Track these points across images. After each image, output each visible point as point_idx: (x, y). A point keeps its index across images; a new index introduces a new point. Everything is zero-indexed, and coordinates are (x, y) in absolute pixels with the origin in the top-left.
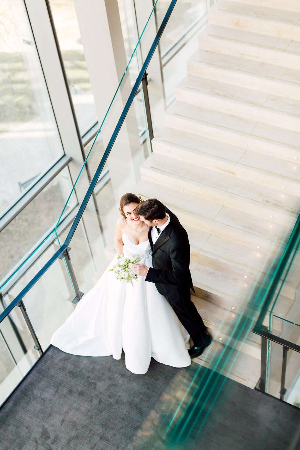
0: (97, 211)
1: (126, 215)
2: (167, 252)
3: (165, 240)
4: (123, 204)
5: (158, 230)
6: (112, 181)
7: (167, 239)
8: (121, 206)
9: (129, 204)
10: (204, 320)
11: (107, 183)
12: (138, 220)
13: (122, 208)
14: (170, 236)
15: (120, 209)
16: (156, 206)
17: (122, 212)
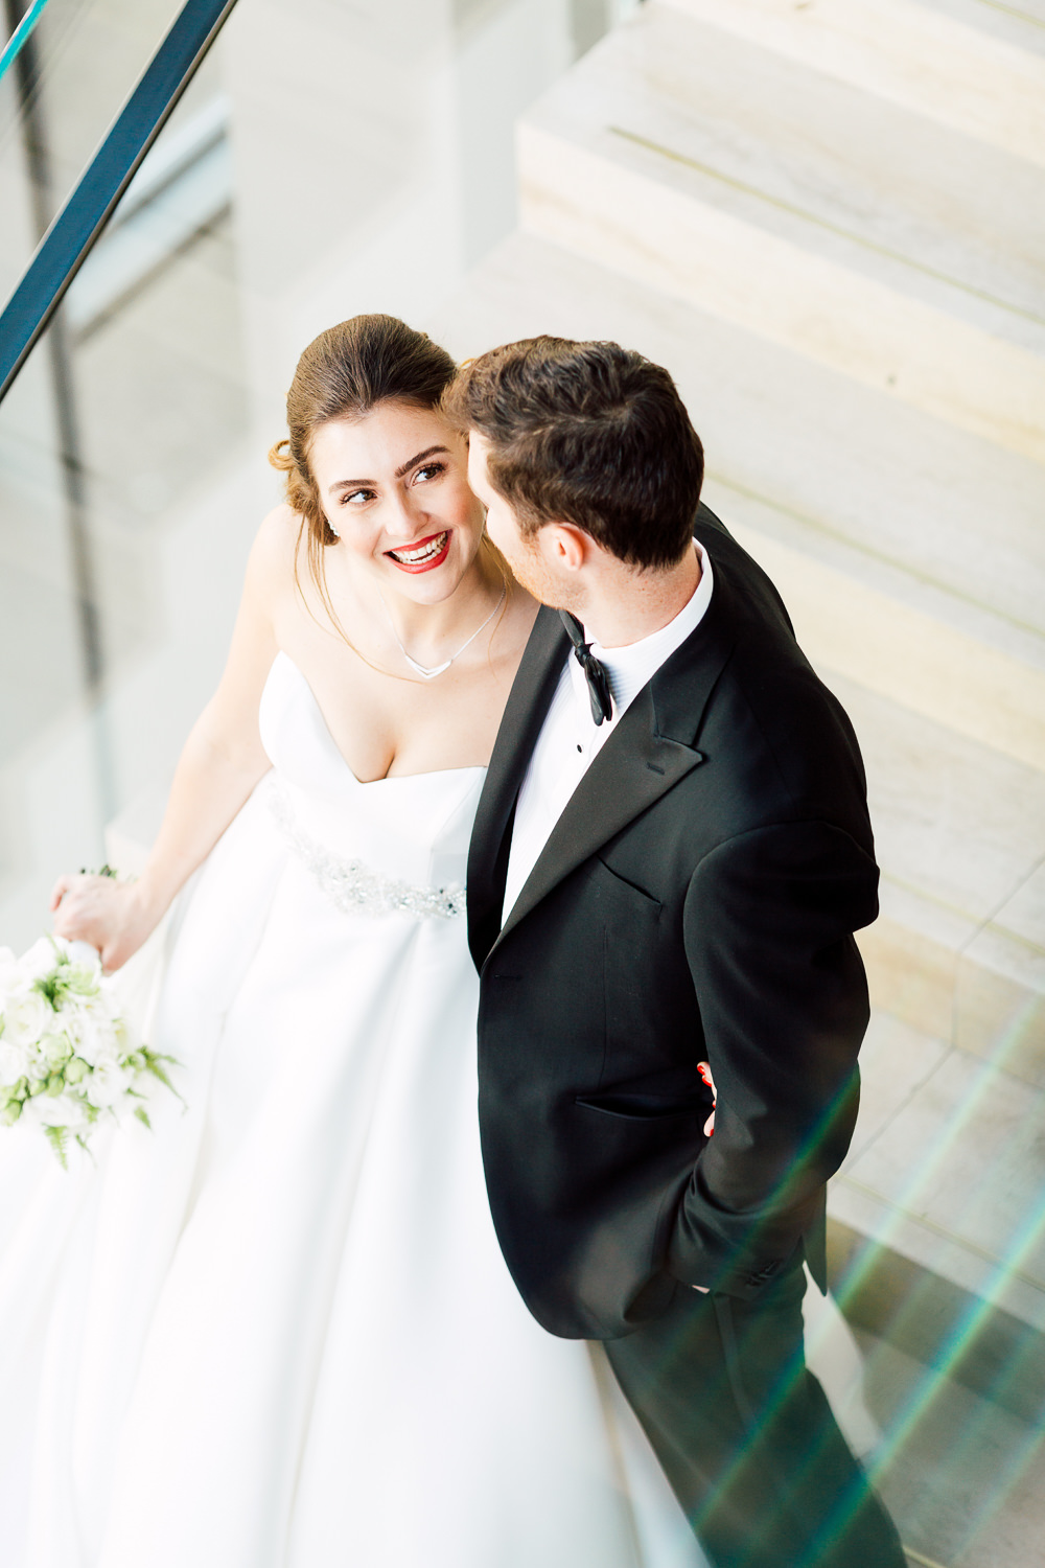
0: (72, 464)
1: (329, 504)
2: (663, 889)
3: (654, 784)
4: (318, 407)
5: (601, 682)
6: (243, 227)
7: (672, 774)
8: (292, 420)
9: (369, 405)
10: (919, 1548)
11: (204, 232)
12: (440, 559)
13: (300, 434)
14: (693, 746)
15: (286, 451)
16: (623, 415)
17: (298, 479)
